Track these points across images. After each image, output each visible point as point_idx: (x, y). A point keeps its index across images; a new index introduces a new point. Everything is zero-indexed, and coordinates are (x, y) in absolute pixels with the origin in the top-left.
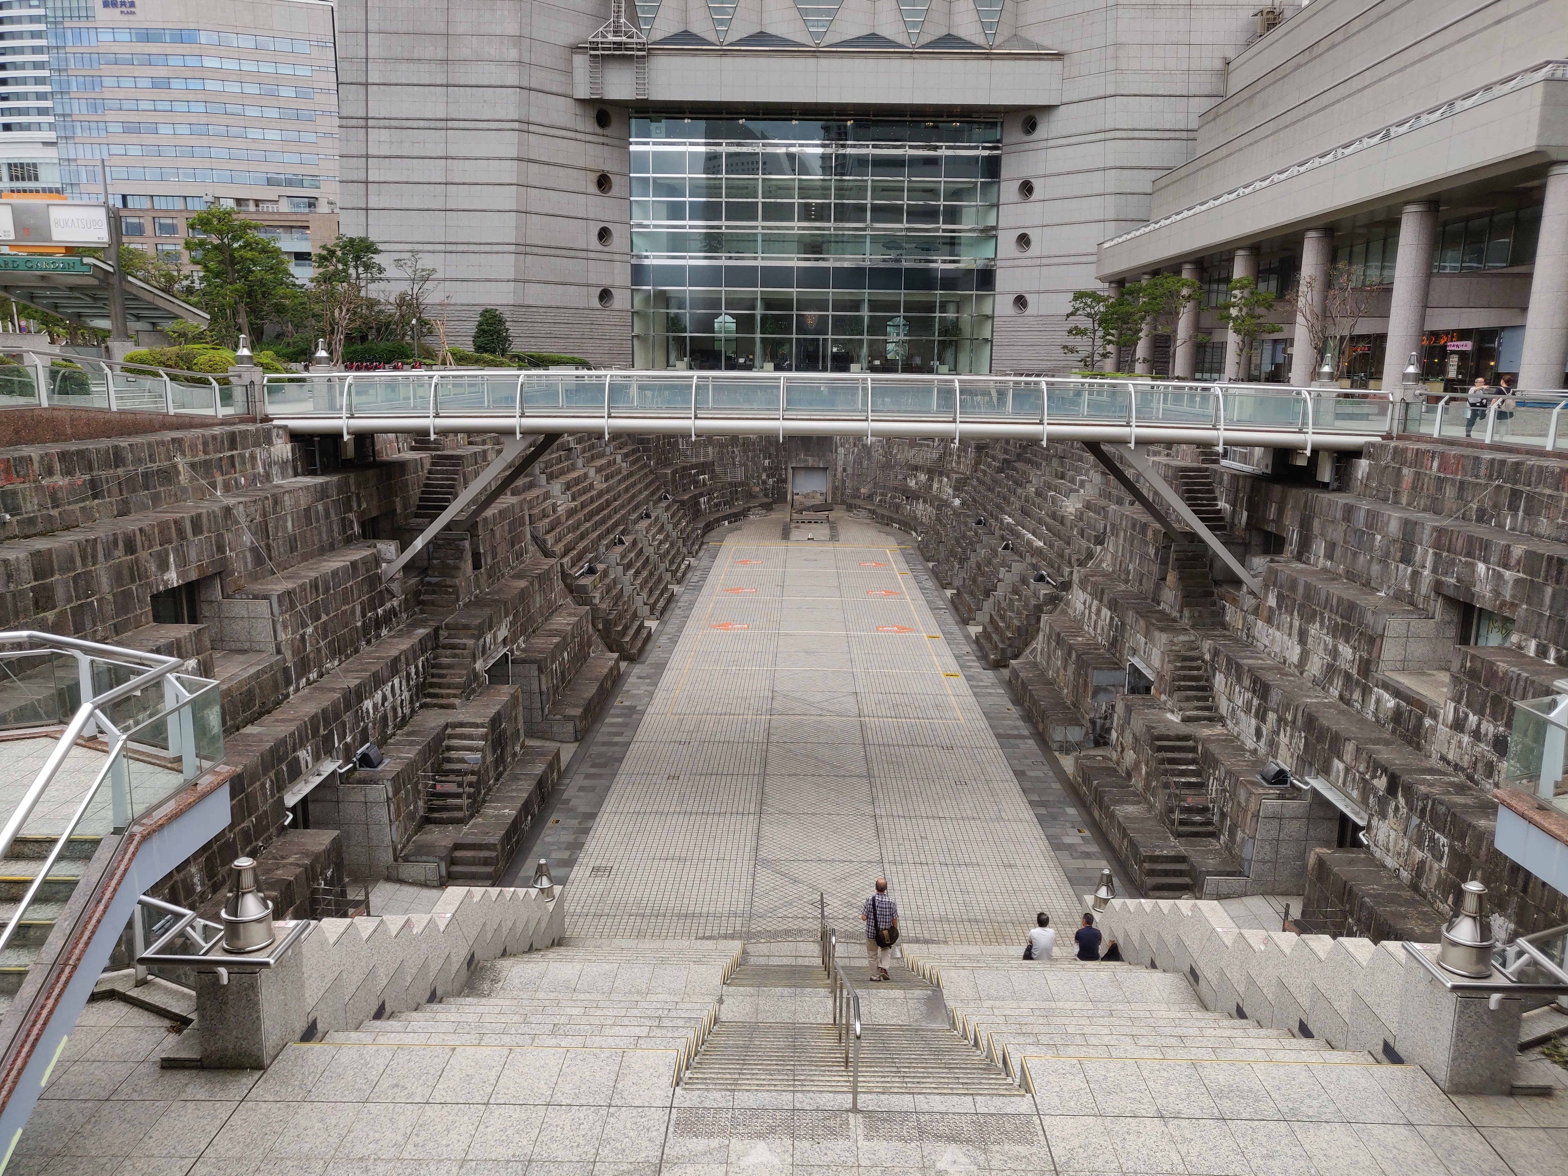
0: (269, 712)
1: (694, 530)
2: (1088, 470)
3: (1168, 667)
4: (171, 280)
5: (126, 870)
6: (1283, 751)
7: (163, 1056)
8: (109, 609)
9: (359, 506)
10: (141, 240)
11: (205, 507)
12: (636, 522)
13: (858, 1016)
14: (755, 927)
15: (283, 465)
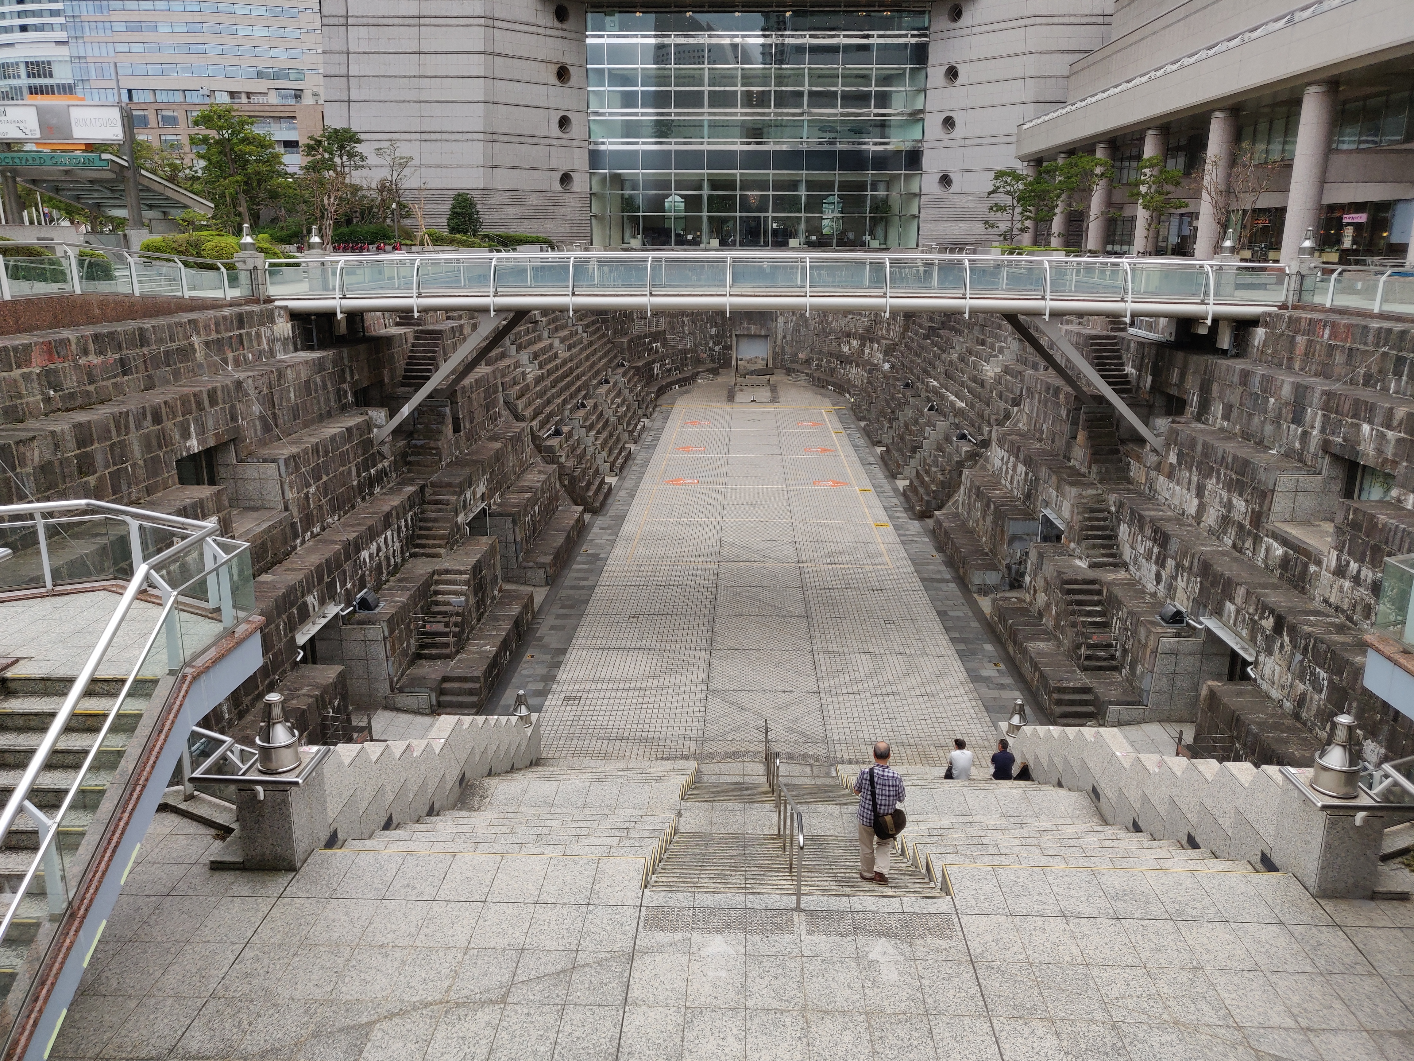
0: (280, 562)
1: (648, 393)
2: (1006, 338)
3: (1077, 518)
4: (175, 168)
5: (181, 706)
6: (1180, 594)
7: (212, 859)
8: (141, 473)
9: (352, 378)
10: (146, 131)
11: (219, 381)
12: (596, 387)
13: (801, 828)
14: (708, 749)
15: (285, 341)
